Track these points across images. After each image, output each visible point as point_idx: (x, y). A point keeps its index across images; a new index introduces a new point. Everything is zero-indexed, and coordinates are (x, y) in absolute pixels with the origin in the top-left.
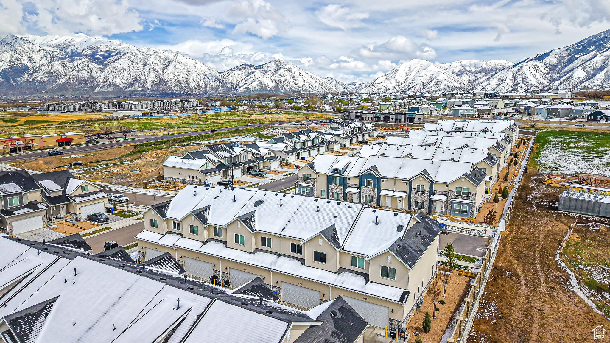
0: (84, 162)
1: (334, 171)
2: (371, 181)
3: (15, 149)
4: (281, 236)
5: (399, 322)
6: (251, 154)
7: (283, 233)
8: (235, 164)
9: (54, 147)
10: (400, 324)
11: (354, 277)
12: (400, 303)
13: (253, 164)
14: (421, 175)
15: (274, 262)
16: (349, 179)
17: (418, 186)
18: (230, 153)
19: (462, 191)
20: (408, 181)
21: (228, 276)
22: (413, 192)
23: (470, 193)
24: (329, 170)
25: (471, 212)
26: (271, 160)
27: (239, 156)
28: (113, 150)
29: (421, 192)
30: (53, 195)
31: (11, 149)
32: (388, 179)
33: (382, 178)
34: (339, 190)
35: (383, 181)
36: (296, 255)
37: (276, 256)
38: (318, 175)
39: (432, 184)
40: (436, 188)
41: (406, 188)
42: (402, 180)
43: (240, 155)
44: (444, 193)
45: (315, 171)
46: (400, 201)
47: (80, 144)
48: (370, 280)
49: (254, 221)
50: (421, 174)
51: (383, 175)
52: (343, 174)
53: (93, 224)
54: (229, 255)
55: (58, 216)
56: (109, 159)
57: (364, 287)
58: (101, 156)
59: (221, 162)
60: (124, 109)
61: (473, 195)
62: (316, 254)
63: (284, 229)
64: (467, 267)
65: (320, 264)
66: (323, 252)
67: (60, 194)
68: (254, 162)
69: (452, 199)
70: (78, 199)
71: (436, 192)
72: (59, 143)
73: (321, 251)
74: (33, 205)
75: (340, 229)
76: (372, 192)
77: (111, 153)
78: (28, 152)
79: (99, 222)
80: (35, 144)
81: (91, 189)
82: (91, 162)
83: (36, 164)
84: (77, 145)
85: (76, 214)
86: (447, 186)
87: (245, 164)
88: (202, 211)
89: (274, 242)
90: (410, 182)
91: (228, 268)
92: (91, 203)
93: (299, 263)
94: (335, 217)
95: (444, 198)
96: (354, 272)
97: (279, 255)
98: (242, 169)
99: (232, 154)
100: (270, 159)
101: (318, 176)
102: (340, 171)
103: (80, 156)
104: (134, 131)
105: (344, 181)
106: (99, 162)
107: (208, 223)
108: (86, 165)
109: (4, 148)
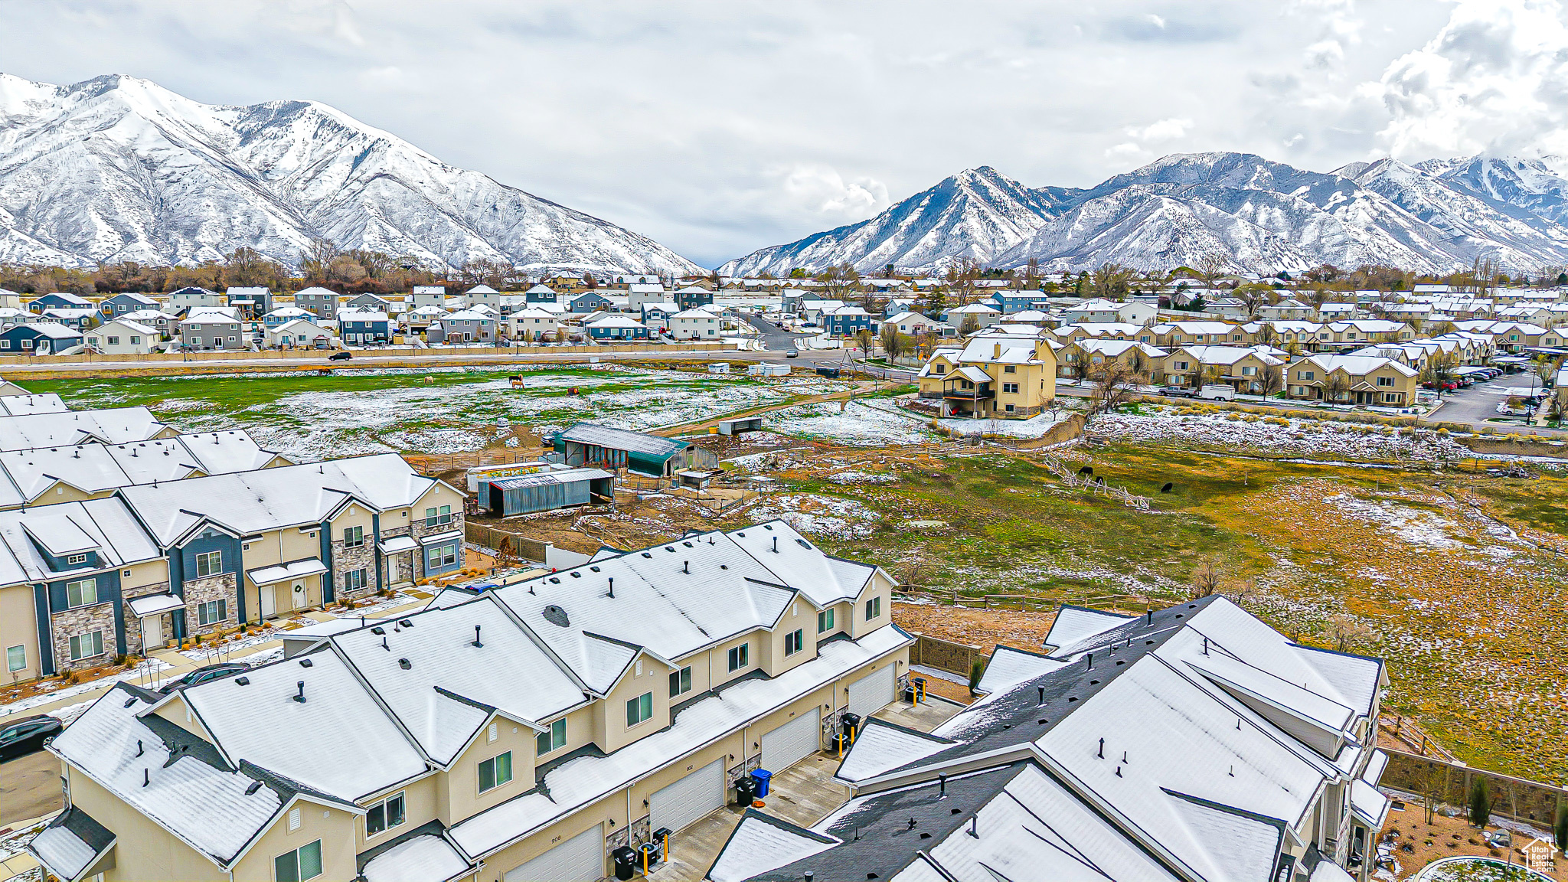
1: (61, 563)
2: (213, 556)
5: (905, 675)
14: (352, 501)
19: (439, 514)
20: (318, 526)
22: (337, 551)
23: (454, 515)
25: (460, 555)
29: (357, 543)
32: (259, 536)
33: (240, 539)
34: (98, 624)
35: (247, 547)
39: (376, 518)
40: (385, 524)
41: (313, 546)
42: (302, 528)
44: (400, 533)
46: (298, 589)
50: (352, 498)
51: (245, 529)
52: (103, 562)
61: (458, 518)
69: (422, 540)
71: (386, 535)
86: (404, 514)
90: (325, 527)
93: (758, 682)
102: (91, 554)
105: (110, 585)
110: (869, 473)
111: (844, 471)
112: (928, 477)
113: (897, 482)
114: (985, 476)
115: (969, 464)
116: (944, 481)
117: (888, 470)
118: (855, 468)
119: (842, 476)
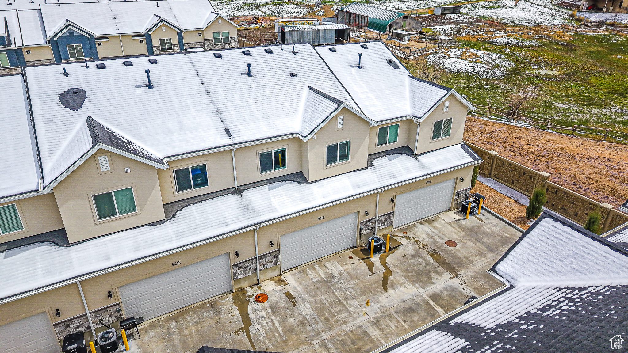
2: (78, 47)
5: (466, 190)
14: (163, 22)
16: (28, 52)
17: (162, 41)
19: (221, 37)
20: (144, 36)
22: (156, 52)
23: (231, 38)
29: (168, 49)
32: (107, 38)
33: (96, 39)
35: (101, 44)
36: (277, 172)
39: (180, 35)
40: (187, 39)
42: (133, 36)
44: (197, 45)
48: (418, 152)
49: (130, 142)
61: (234, 40)
62: (332, 149)
63: (226, 129)
65: (339, 166)
66: (345, 140)
71: (187, 46)
73: (339, 140)
86: (200, 35)
90: (147, 36)
91: (116, 291)
94: (294, 75)
105: (17, 57)
110: (518, 39)
111: (501, 37)
112: (559, 44)
113: (536, 46)
114: (601, 46)
115: (590, 38)
116: (570, 48)
117: (532, 39)
118: (510, 36)
119: (499, 40)
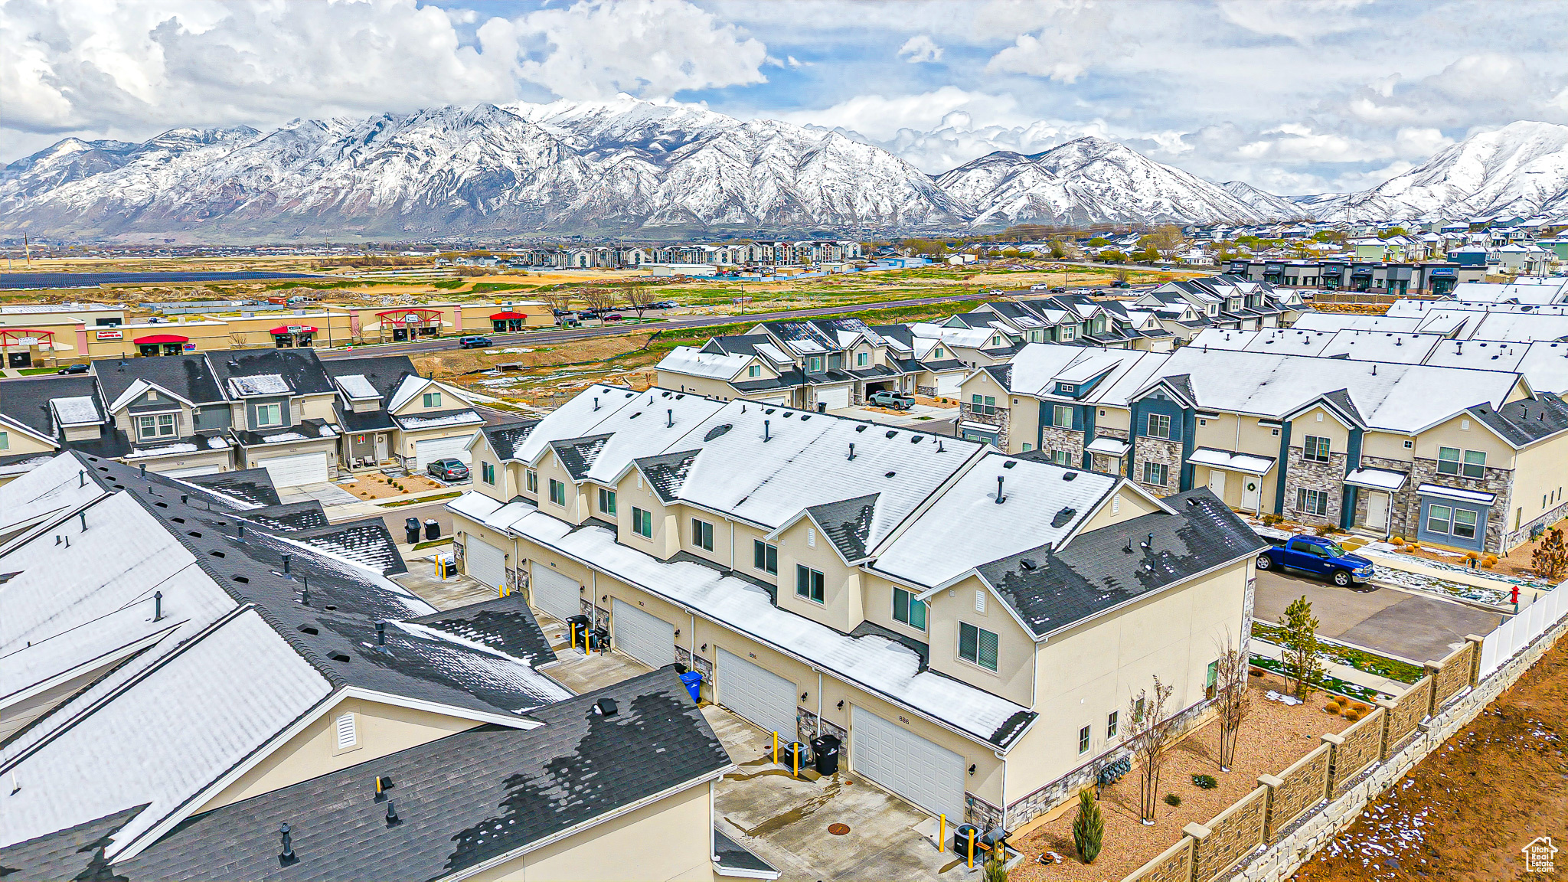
0: (529, 364)
1: (1059, 388)
2: (1164, 420)
3: (404, 331)
4: (731, 517)
5: (991, 808)
6: (885, 351)
7: (738, 511)
8: (833, 376)
9: (486, 331)
10: (993, 815)
11: (891, 653)
12: (990, 745)
13: (885, 376)
14: (1319, 404)
15: (706, 589)
16: (1103, 413)
17: (1310, 440)
18: (824, 346)
19: (1461, 460)
20: (1279, 422)
21: (607, 620)
22: (1293, 459)
23: (1490, 469)
24: (1048, 387)
25: (1490, 532)
26: (940, 371)
27: (848, 353)
28: (601, 341)
29: (1319, 458)
30: (358, 409)
31: (396, 331)
32: (1216, 414)
33: (1199, 412)
34: (1069, 446)
35: (1203, 422)
36: (764, 575)
37: (718, 574)
38: (1015, 398)
39: (1356, 436)
40: (1370, 448)
41: (1273, 448)
42: (1262, 421)
43: (851, 351)
44: (1396, 467)
45: (1008, 388)
46: (1252, 488)
47: (542, 328)
48: (931, 665)
49: (684, 476)
50: (1322, 400)
51: (1202, 402)
52: (1084, 397)
53: (432, 483)
54: (613, 561)
55: (369, 459)
56: (586, 360)
57: (904, 684)
58: (569, 353)
59: (795, 367)
60: (686, 263)
61: (1498, 477)
62: (803, 572)
63: (746, 499)
64: (1374, 693)
65: (808, 604)
66: (818, 569)
67: (376, 407)
68: (890, 372)
69: (1422, 487)
70: (410, 424)
71: (1368, 463)
72: (496, 324)
73: (814, 565)
74: (310, 429)
75: (885, 509)
76: (1165, 453)
77: (592, 349)
78: (428, 339)
79: (446, 480)
80: (445, 323)
81: (448, 404)
82: (544, 366)
83: (427, 362)
84: (535, 329)
85: (405, 459)
86: (1408, 445)
87: (862, 376)
88: (581, 445)
89: (720, 535)
90: (1284, 426)
91: (609, 598)
92: (440, 435)
93: (765, 597)
94: (891, 475)
95: (1394, 481)
96: (899, 638)
97: (726, 573)
98: (852, 387)
99: (827, 348)
100: (936, 367)
101: (1016, 402)
102: (1077, 387)
103: (524, 350)
104: (672, 305)
105: (1085, 418)
106: (561, 366)
107: (586, 477)
108: (530, 370)
109: (382, 327)
